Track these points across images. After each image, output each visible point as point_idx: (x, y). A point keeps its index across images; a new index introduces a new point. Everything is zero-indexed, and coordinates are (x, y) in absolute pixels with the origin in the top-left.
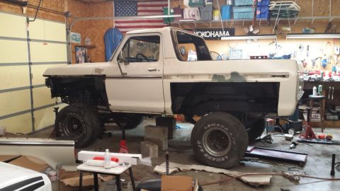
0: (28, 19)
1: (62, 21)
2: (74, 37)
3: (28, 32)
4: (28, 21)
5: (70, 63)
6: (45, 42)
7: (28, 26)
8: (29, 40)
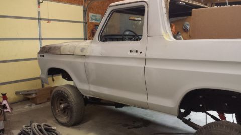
0: (39, 2)
1: (79, 4)
2: (94, 18)
3: (39, 13)
4: (39, 3)
5: (87, 40)
6: (49, 21)
7: (39, 7)
8: (39, 19)
